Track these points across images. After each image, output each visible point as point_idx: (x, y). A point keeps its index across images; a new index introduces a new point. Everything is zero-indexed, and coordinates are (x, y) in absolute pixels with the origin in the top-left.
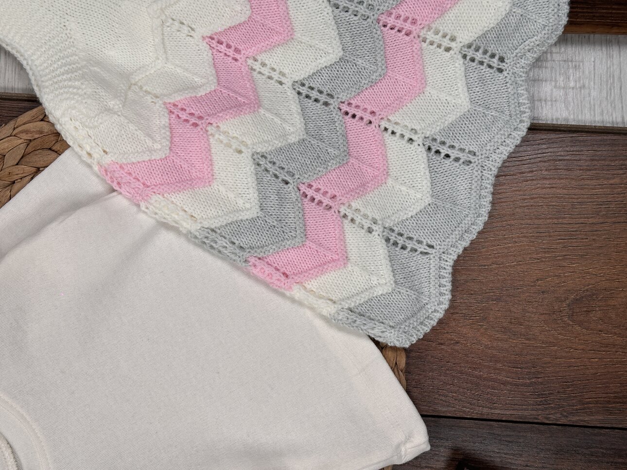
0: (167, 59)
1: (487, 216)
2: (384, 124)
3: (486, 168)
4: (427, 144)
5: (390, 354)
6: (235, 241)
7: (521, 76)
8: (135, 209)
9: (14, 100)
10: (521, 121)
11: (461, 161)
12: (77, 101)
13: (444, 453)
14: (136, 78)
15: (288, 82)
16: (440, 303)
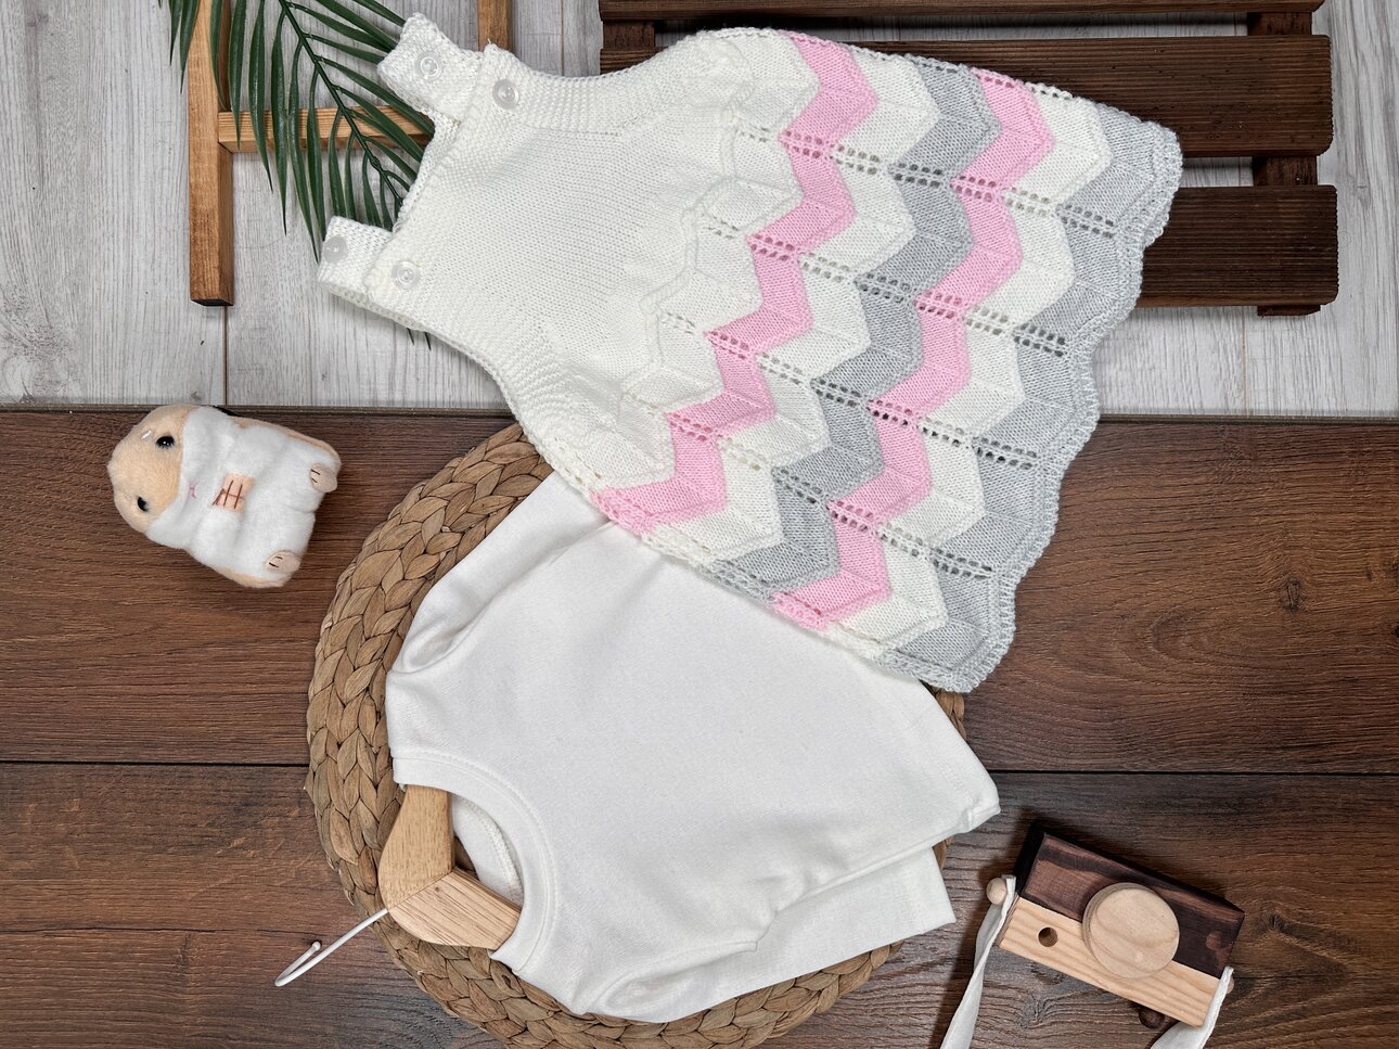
0: (663, 361)
1: (1054, 528)
2: (922, 424)
3: (1049, 471)
4: (977, 446)
5: (945, 700)
6: (756, 574)
7: (1084, 360)
8: (634, 541)
9: (482, 417)
10: (1089, 414)
11: (1019, 464)
12: (563, 417)
13: (1014, 813)
14: (628, 385)
15: (805, 380)
16: (1003, 636)
